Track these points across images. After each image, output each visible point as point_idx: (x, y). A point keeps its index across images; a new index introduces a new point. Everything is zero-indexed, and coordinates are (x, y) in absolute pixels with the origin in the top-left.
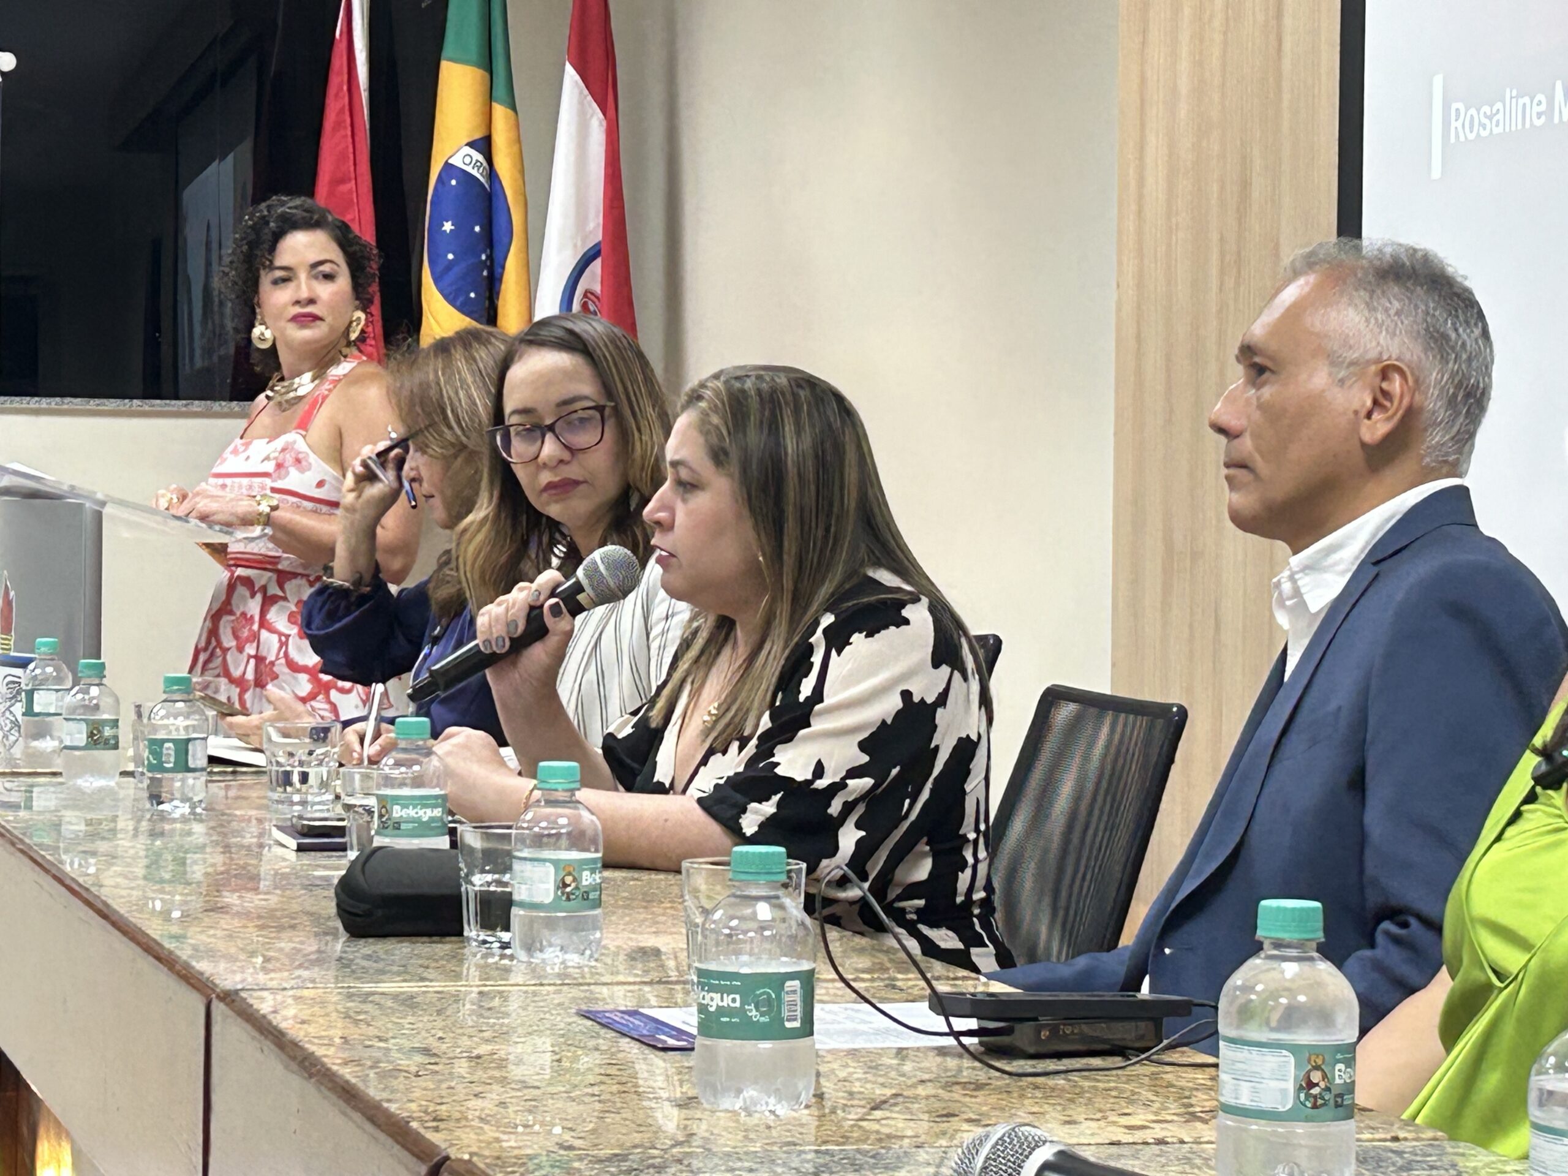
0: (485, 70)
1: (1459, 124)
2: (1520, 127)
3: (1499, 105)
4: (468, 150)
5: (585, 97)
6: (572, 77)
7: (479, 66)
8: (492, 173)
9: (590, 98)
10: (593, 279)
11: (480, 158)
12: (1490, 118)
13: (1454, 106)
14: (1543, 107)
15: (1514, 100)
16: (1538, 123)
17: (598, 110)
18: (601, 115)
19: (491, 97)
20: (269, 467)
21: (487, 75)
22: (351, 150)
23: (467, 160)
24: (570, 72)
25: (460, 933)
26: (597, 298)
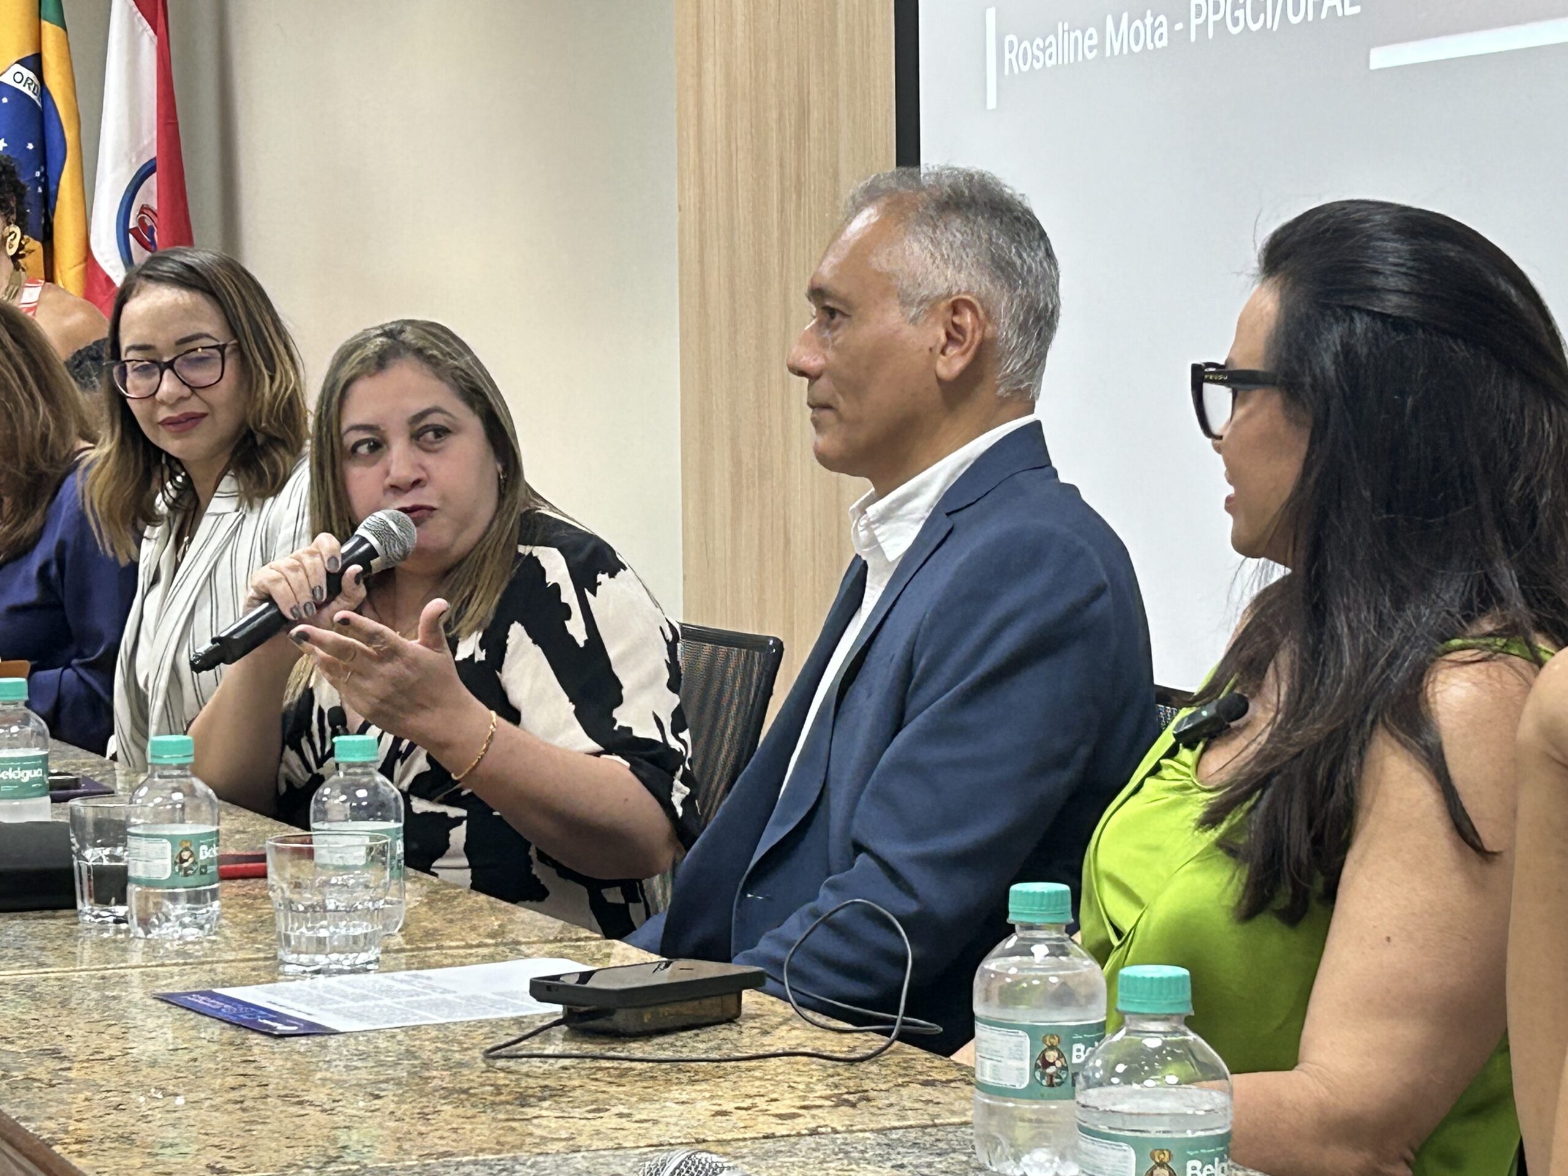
1: (1013, 56)
2: (1072, 60)
3: (1051, 38)
4: (19, 68)
5: (135, 14)
8: (43, 91)
9: (139, 14)
11: (31, 75)
12: (1044, 50)
13: (1008, 38)
14: (1095, 41)
15: (1066, 34)
16: (1090, 56)
17: (149, 27)
18: (151, 32)
19: (39, 15)
23: (18, 78)
25: (74, 906)
26: (154, 213)
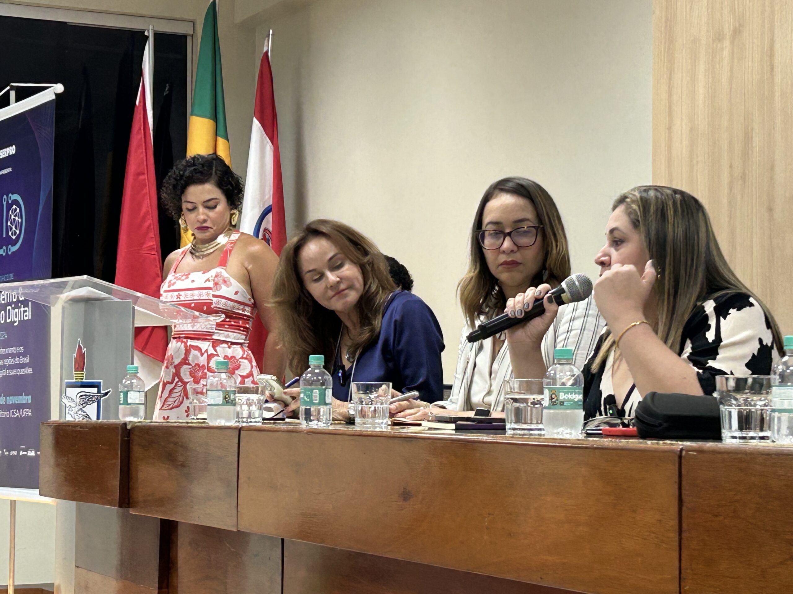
0: (213, 120)
5: (263, 135)
6: (257, 125)
7: (210, 118)
9: (265, 135)
10: (269, 222)
17: (269, 141)
18: (270, 144)
19: (216, 134)
20: (211, 284)
21: (215, 124)
22: (145, 159)
24: (256, 124)
26: (271, 233)
